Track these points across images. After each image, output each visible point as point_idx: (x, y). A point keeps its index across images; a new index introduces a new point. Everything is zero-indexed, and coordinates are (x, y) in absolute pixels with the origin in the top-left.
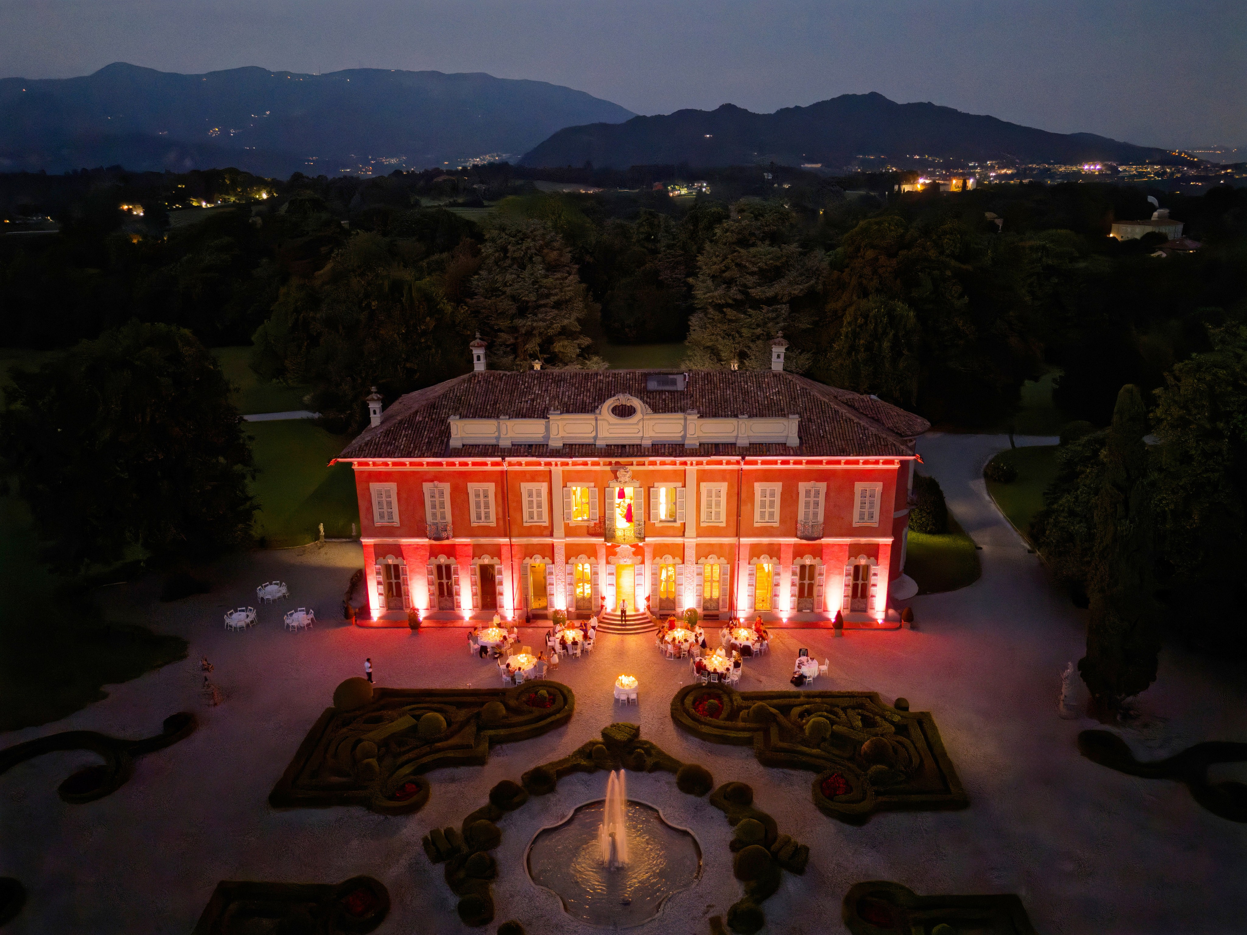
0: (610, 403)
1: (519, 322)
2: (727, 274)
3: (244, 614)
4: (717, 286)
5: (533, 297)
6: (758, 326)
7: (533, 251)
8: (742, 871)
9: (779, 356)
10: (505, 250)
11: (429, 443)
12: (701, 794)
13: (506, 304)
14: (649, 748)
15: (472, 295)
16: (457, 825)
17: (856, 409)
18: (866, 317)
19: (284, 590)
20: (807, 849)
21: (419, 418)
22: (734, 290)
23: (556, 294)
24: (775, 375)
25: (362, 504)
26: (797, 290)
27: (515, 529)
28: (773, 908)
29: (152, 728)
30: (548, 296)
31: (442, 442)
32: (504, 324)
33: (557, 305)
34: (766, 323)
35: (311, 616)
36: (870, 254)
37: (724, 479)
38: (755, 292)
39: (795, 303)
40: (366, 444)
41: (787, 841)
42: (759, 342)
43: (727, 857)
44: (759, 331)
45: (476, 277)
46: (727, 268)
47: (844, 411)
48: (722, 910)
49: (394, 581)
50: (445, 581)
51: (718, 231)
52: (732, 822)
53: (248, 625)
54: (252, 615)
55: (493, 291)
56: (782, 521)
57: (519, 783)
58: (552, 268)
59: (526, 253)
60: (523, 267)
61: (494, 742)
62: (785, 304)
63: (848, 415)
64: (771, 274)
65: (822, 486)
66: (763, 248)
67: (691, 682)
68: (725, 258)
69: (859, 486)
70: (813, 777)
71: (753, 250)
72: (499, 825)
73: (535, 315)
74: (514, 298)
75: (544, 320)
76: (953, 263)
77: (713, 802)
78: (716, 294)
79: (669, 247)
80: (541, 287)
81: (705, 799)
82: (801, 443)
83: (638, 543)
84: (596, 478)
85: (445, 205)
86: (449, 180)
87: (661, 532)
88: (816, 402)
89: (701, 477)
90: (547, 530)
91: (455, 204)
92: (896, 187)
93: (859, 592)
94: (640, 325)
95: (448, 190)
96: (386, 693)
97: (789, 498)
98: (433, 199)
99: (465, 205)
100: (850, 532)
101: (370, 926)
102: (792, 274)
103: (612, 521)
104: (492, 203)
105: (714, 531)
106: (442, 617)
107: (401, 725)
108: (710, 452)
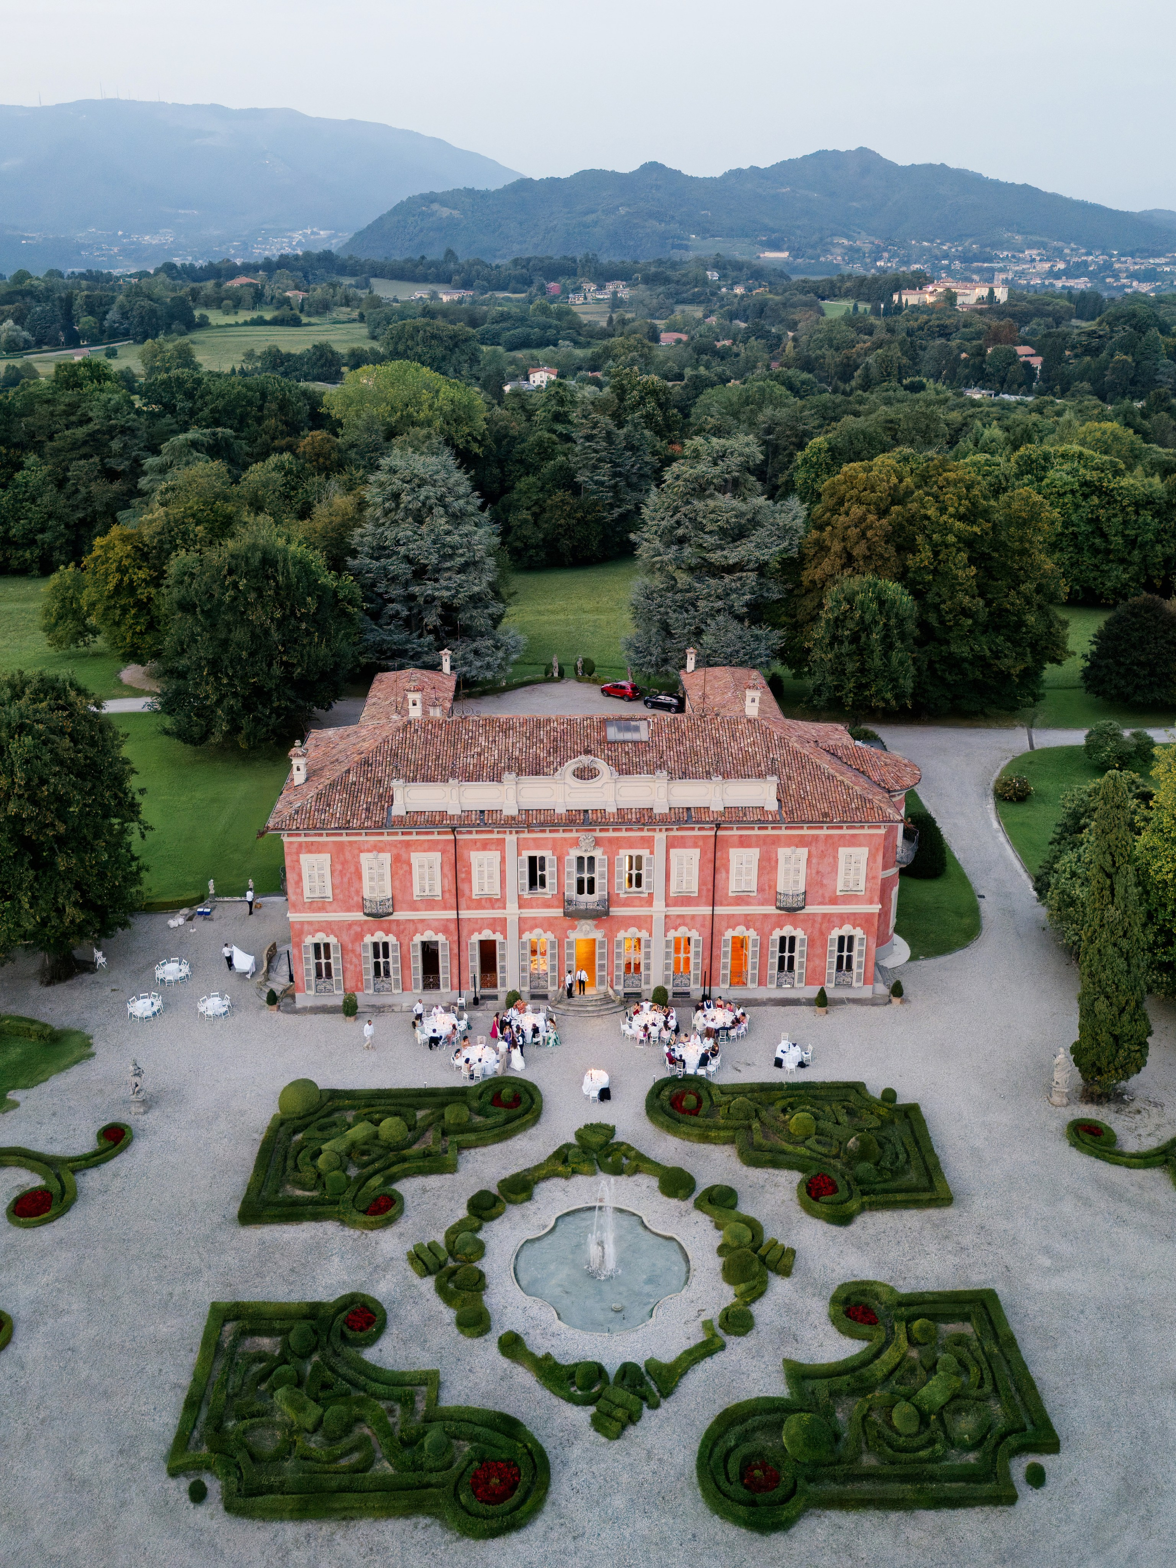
0: (571, 765)
1: (415, 589)
2: (680, 532)
3: (148, 1001)
4: (668, 545)
5: (434, 559)
6: (719, 598)
7: (433, 501)
8: (730, 1274)
9: (753, 701)
10: (396, 496)
11: (368, 809)
12: (685, 1197)
13: (397, 567)
14: (625, 1149)
15: (354, 553)
16: (439, 1238)
17: (840, 758)
18: (850, 600)
19: (185, 969)
20: (793, 1252)
21: (352, 778)
22: (687, 551)
23: (462, 555)
24: (749, 721)
25: (290, 877)
26: (766, 555)
27: (463, 902)
28: (762, 1310)
29: (82, 1142)
30: (451, 557)
31: (382, 808)
32: (396, 591)
33: (463, 569)
34: (728, 595)
35: (227, 1003)
36: (857, 511)
37: (695, 846)
38: (715, 557)
39: (763, 569)
40: (297, 812)
41: (774, 1244)
42: (720, 618)
43: (716, 1263)
44: (720, 604)
45: (360, 530)
46: (678, 523)
47: (826, 764)
48: (714, 1313)
49: (323, 961)
50: (381, 960)
51: (668, 476)
52: (718, 1227)
53: (154, 1014)
54: (158, 1003)
55: (380, 551)
56: (760, 890)
57: (495, 1191)
58: (457, 518)
59: (424, 504)
60: (420, 521)
61: (462, 1147)
62: (752, 570)
63: (832, 771)
65: (803, 852)
66: (725, 501)
67: (666, 1074)
68: (676, 510)
69: (843, 852)
70: (796, 1177)
71: (711, 503)
72: (481, 1236)
73: (436, 580)
74: (408, 559)
75: (448, 589)
76: (959, 525)
77: (698, 1206)
78: (665, 558)
79: (589, 438)
80: (444, 546)
81: (690, 1203)
82: (780, 807)
83: (600, 915)
84: (555, 846)
85: (246, 324)
86: (250, 285)
87: (627, 903)
88: (796, 754)
89: (671, 844)
90: (499, 902)
91: (260, 322)
92: (896, 297)
93: (844, 964)
94: (550, 544)
95: (248, 299)
96: (335, 1094)
97: (768, 865)
98: (227, 313)
99: (275, 322)
100: (834, 901)
101: (371, 1341)
102: (760, 534)
103: (571, 892)
104: (313, 320)
105: (685, 900)
106: (379, 1001)
107: (360, 1131)
108: (682, 817)
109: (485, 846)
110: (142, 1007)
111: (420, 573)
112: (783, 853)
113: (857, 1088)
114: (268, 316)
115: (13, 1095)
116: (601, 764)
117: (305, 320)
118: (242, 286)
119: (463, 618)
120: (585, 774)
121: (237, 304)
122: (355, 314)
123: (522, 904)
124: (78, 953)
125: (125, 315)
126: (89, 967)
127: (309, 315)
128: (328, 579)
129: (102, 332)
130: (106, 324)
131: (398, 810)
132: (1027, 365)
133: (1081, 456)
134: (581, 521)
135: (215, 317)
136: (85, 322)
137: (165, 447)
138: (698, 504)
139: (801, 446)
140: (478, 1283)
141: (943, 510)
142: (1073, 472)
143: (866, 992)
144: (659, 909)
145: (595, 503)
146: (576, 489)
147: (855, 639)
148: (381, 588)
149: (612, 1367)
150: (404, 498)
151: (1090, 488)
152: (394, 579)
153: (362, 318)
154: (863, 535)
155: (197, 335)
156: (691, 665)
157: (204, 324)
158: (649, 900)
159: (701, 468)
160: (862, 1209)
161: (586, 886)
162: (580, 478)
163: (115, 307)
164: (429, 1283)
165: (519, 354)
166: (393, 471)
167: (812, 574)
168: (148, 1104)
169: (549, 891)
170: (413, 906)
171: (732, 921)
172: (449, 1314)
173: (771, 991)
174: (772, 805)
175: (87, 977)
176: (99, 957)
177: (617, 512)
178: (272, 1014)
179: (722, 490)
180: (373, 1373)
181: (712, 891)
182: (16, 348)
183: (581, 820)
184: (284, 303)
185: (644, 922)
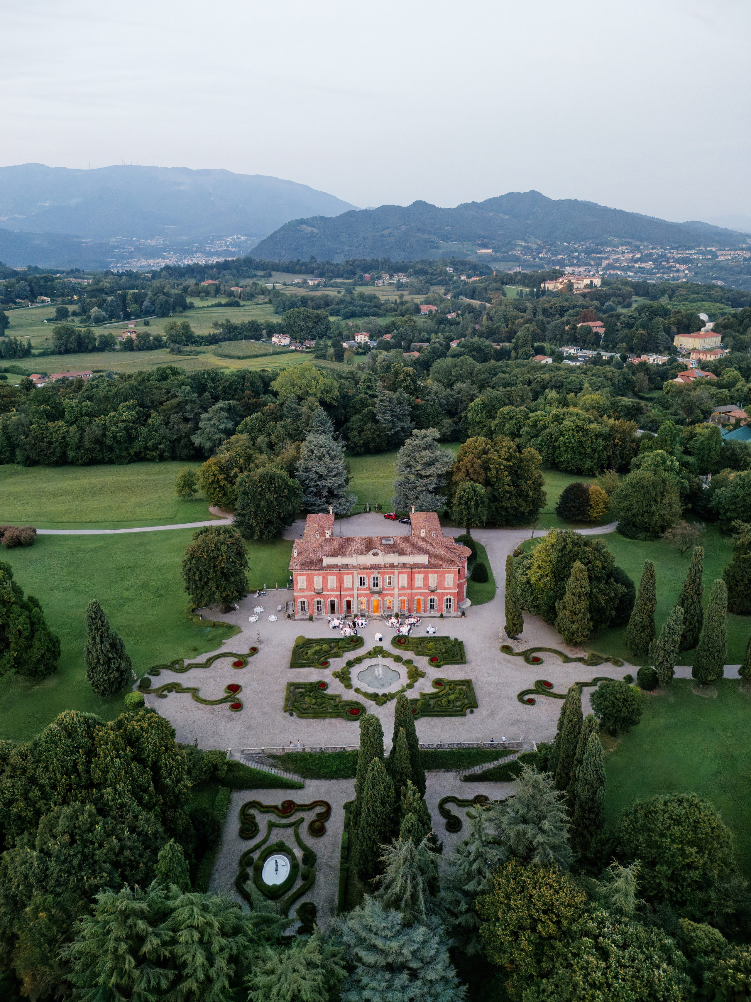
0: (372, 552)
1: (319, 483)
5: (325, 473)
6: (424, 486)
7: (325, 452)
8: (409, 678)
9: (423, 532)
10: (312, 451)
11: (316, 564)
13: (313, 475)
14: (386, 652)
16: (339, 670)
17: (448, 548)
18: (465, 491)
19: (262, 609)
20: (425, 672)
21: (311, 555)
23: (335, 471)
24: (422, 538)
26: (439, 472)
27: (342, 590)
28: (416, 685)
29: (246, 651)
30: (331, 472)
31: (320, 564)
32: (312, 484)
33: (335, 476)
34: (427, 485)
35: (276, 617)
36: (471, 457)
37: (406, 574)
38: (422, 473)
39: (439, 476)
40: (296, 565)
41: (421, 671)
42: (425, 493)
43: (406, 675)
44: (424, 488)
45: (299, 462)
48: (405, 685)
49: (303, 606)
50: (319, 606)
52: (408, 668)
55: (306, 470)
56: (424, 586)
57: (353, 661)
58: (333, 458)
59: (322, 454)
60: (321, 459)
61: (344, 652)
62: (435, 477)
63: (444, 553)
64: (430, 464)
65: (436, 575)
66: (426, 453)
69: (447, 575)
70: (428, 658)
71: (421, 454)
72: (350, 670)
73: (326, 480)
74: (317, 473)
75: (330, 482)
76: (505, 462)
77: (403, 664)
80: (329, 468)
81: (401, 663)
82: (429, 563)
83: (380, 593)
84: (367, 574)
85: (212, 306)
86: (213, 284)
87: (388, 589)
88: (434, 548)
89: (399, 573)
90: (352, 589)
91: (219, 305)
92: (542, 285)
93: (449, 607)
94: (366, 445)
95: (213, 292)
96: (309, 640)
97: (426, 579)
98: (202, 299)
99: (227, 305)
100: (445, 589)
101: (325, 690)
102: (437, 464)
103: (372, 586)
104: (246, 303)
105: (403, 589)
106: (319, 617)
107: (317, 648)
108: (403, 566)
109: (348, 574)
110: (253, 619)
111: (321, 477)
112: (430, 575)
113: (448, 638)
114: (223, 301)
115: (224, 641)
116: (379, 552)
117: (242, 303)
118: (209, 285)
119: (335, 492)
120: (375, 554)
121: (207, 294)
122: (267, 300)
123: (358, 590)
125: (153, 303)
126: (234, 609)
127: (244, 300)
128: (291, 482)
129: (141, 311)
130: (143, 307)
131: (324, 564)
132: (597, 334)
133: (577, 414)
134: (379, 435)
135: (197, 302)
136: (133, 307)
137: (210, 410)
138: (416, 454)
139: (472, 400)
140: (349, 679)
141: (500, 456)
142: (573, 422)
143: (455, 614)
144: (396, 591)
145: (385, 428)
146: (376, 422)
147: (466, 503)
148: (307, 482)
149: (380, 694)
150: (315, 452)
151: (580, 429)
152: (312, 479)
153: (270, 302)
154: (472, 466)
155: (188, 313)
156: (413, 511)
157: (192, 306)
158: (393, 589)
159: (418, 441)
160: (444, 664)
161: (376, 585)
162: (378, 418)
163: (148, 299)
164: (337, 680)
165: (350, 322)
166: (311, 442)
167: (455, 478)
168: (261, 642)
169: (366, 586)
170: (328, 591)
171: (417, 594)
172: (343, 685)
173: (428, 614)
174: (427, 562)
176: (237, 606)
177: (393, 431)
178: (290, 620)
179: (424, 449)
180: (326, 695)
181: (411, 586)
182: (99, 321)
183: (374, 567)
184: (231, 294)
185: (392, 595)
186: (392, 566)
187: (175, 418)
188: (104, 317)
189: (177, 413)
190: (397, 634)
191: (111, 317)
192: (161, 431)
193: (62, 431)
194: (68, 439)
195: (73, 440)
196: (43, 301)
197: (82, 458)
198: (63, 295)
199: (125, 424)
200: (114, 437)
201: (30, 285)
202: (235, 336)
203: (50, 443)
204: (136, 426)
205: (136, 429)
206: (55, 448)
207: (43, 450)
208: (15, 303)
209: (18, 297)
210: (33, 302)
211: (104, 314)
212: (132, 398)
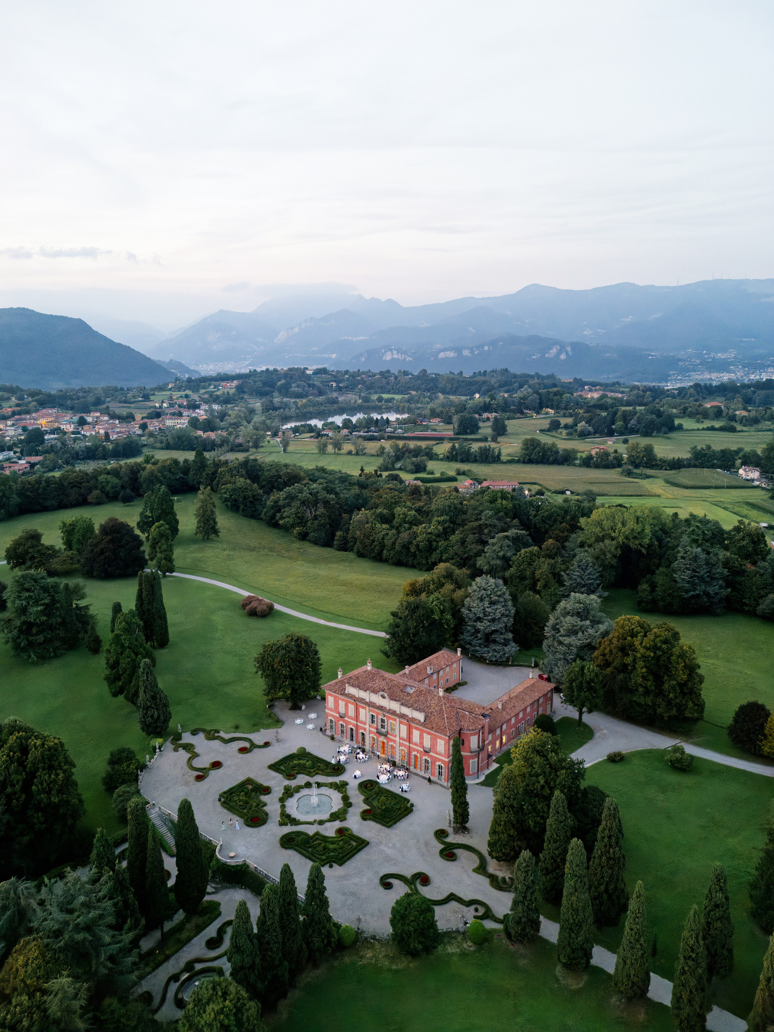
0: (381, 694)
1: (476, 624)
3: (301, 721)
8: (331, 816)
11: (342, 690)
12: (344, 801)
13: (472, 615)
14: (345, 788)
16: (294, 786)
19: (315, 716)
20: (348, 818)
24: (439, 697)
25: (326, 701)
27: (358, 721)
28: (328, 824)
29: (262, 743)
32: (471, 623)
37: (406, 725)
41: (346, 816)
43: (333, 812)
48: (321, 819)
49: (332, 724)
50: (342, 729)
52: (341, 808)
53: (299, 723)
56: (420, 743)
57: (314, 783)
58: (493, 603)
60: (482, 601)
61: (317, 773)
63: (445, 717)
65: (430, 737)
66: (570, 620)
69: (439, 740)
70: (369, 808)
72: (301, 789)
77: (343, 804)
82: (424, 722)
83: (385, 735)
84: (377, 713)
85: (703, 429)
86: (717, 406)
87: (391, 735)
88: (441, 710)
89: (400, 722)
90: (365, 724)
91: (712, 429)
93: (440, 774)
95: (712, 415)
96: (309, 754)
97: (421, 737)
98: (698, 421)
99: (721, 429)
100: (437, 754)
101: (264, 795)
103: (380, 727)
104: (745, 429)
106: (341, 739)
108: (402, 716)
109: (363, 708)
110: (298, 721)
111: (479, 619)
112: (425, 735)
114: (717, 424)
115: (261, 729)
116: (386, 695)
117: (739, 427)
118: (713, 407)
120: (383, 697)
121: (705, 415)
123: (370, 726)
124: (299, 704)
125: (639, 421)
126: (300, 708)
127: (745, 426)
129: (626, 428)
131: (347, 692)
135: (688, 423)
136: (619, 424)
140: (291, 796)
144: (397, 739)
149: (293, 817)
152: (471, 619)
155: (672, 435)
157: (680, 428)
158: (396, 736)
160: (370, 819)
161: (383, 727)
163: (635, 418)
164: (283, 792)
168: (278, 741)
169: (375, 725)
170: (349, 718)
171: (414, 750)
172: (280, 798)
173: (422, 773)
174: (421, 720)
175: (298, 711)
176: (303, 707)
178: (320, 733)
179: (570, 615)
180: (259, 800)
181: (409, 739)
182: (583, 435)
183: (381, 708)
184: (733, 418)
185: (395, 742)
186: (394, 713)
187: (471, 538)
188: (589, 432)
189: (475, 534)
190: (374, 778)
191: (595, 432)
192: (455, 548)
193: (383, 533)
194: (386, 541)
195: (388, 542)
196: (547, 413)
197: (392, 558)
198: (566, 409)
199: (429, 536)
200: (418, 546)
201: (540, 399)
202: (702, 463)
203: (373, 541)
204: (438, 539)
205: (438, 542)
206: (376, 546)
207: (366, 546)
208: (522, 413)
209: (527, 408)
210: (538, 413)
211: (590, 429)
212: (447, 515)
